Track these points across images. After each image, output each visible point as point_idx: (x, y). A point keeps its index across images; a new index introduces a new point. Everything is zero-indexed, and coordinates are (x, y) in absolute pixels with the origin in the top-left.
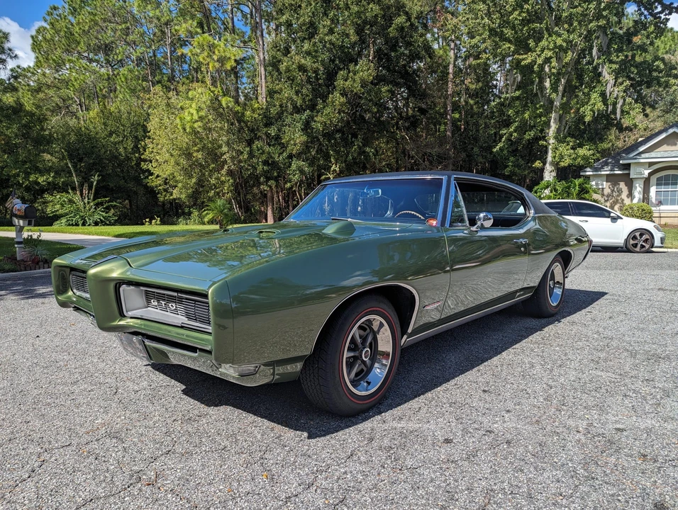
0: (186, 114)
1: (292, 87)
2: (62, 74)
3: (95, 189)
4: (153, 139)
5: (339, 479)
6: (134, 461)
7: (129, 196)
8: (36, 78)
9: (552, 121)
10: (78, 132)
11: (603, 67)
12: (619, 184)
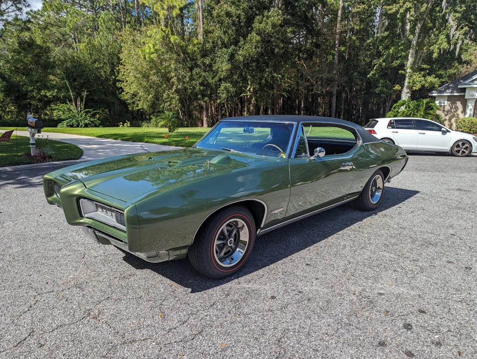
0: (147, 47)
1: (221, 28)
2: (62, 17)
3: (85, 101)
4: (124, 66)
5: (202, 319)
6: (88, 303)
7: (109, 106)
8: (43, 18)
9: (410, 55)
10: (73, 60)
11: (449, 16)
12: (456, 103)
